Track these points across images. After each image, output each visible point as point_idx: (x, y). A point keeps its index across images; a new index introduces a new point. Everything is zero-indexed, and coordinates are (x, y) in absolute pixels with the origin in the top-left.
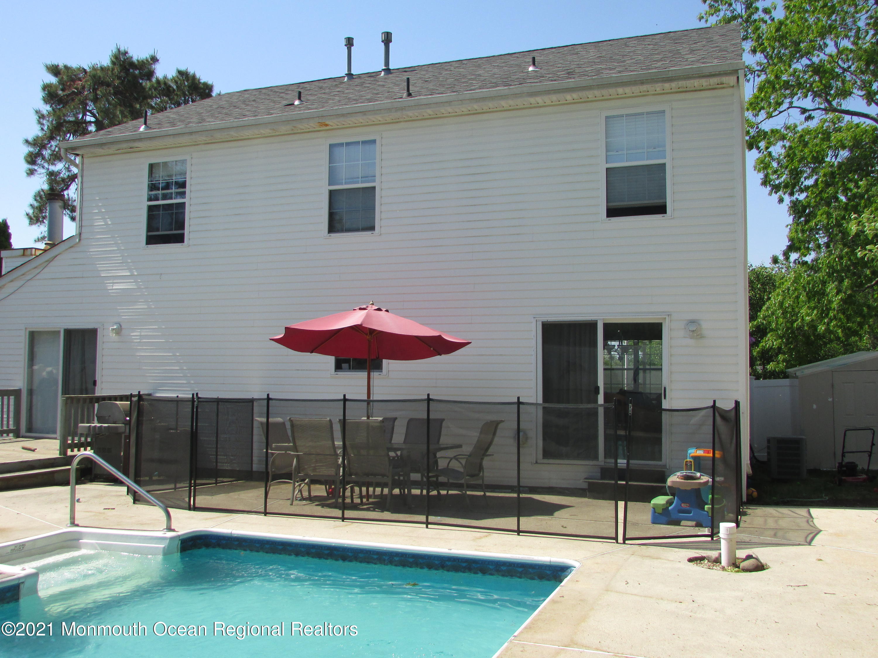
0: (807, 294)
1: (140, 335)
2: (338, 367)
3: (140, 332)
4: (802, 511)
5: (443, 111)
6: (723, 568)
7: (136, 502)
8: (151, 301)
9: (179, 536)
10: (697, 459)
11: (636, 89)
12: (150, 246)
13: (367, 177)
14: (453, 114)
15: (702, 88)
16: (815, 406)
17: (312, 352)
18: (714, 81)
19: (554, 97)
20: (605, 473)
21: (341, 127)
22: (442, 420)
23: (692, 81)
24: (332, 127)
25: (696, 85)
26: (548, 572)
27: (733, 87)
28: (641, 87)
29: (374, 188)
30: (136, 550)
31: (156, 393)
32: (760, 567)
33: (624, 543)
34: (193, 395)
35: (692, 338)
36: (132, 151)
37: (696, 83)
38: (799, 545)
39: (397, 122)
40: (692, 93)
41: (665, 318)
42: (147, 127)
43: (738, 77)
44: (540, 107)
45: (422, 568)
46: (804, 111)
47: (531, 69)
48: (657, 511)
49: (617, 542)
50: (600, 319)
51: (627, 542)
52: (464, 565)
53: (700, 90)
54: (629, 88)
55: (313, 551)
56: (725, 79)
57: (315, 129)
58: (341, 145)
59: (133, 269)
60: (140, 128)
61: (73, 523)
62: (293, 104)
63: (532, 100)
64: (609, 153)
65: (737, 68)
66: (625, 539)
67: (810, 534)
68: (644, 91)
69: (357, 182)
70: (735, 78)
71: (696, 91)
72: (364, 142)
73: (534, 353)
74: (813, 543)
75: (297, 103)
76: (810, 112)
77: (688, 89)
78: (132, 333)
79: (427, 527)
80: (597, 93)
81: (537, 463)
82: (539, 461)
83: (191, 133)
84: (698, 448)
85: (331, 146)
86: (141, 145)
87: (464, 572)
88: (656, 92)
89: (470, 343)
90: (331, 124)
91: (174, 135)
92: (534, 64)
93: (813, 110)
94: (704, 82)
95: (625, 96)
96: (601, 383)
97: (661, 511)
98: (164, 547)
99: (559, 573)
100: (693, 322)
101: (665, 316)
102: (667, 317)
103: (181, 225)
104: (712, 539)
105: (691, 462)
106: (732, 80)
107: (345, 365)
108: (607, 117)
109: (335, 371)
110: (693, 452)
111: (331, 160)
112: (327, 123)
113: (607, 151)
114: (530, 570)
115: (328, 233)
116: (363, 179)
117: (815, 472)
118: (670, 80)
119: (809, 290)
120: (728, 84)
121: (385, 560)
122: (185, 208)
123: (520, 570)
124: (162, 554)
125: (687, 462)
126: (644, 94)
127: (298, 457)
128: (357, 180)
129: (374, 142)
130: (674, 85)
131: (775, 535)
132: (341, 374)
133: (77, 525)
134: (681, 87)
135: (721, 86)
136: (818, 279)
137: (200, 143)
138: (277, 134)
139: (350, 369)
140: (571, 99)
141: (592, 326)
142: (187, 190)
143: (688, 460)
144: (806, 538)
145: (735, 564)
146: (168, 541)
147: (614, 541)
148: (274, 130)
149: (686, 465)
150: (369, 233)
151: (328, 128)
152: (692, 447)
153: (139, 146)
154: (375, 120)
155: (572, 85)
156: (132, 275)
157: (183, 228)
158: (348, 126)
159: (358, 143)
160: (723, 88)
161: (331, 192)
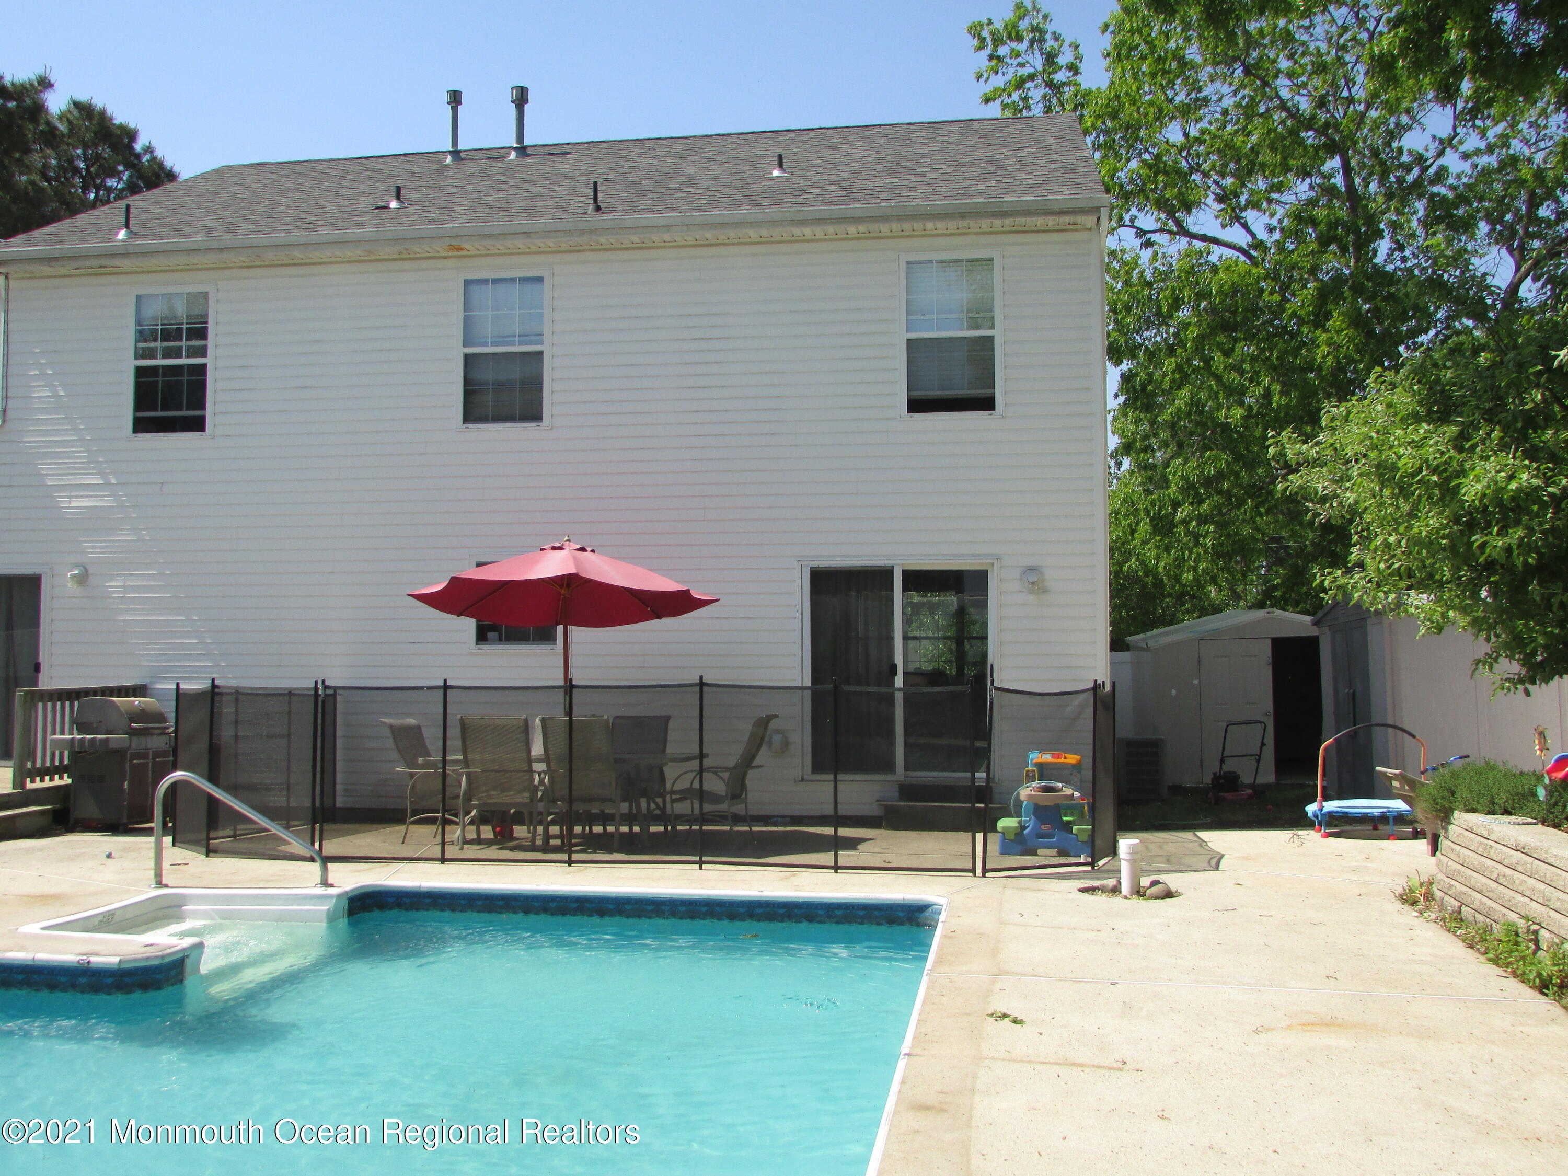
0: (1151, 521)
1: (124, 586)
2: (482, 637)
3: (124, 581)
4: (1188, 835)
5: (655, 238)
6: (1126, 897)
7: (210, 854)
8: (143, 529)
9: (347, 893)
10: (1040, 766)
11: (952, 225)
12: (142, 436)
13: (527, 335)
14: (671, 244)
15: (1047, 228)
16: (1174, 692)
17: (459, 615)
18: (1066, 219)
19: (830, 229)
20: (908, 791)
21: (484, 252)
22: (667, 719)
23: (1034, 219)
24: (467, 253)
25: (1039, 224)
26: (901, 914)
27: (1090, 229)
28: (960, 222)
29: (541, 354)
30: (281, 917)
31: (154, 683)
32: (1169, 895)
33: (984, 876)
34: (316, 682)
35: (1031, 592)
36: (102, 272)
37: (1040, 221)
38: (1205, 870)
39: (579, 251)
40: (1030, 234)
41: (993, 564)
42: (132, 234)
43: (1099, 218)
44: (808, 241)
45: (719, 919)
46: (1141, 233)
47: (776, 173)
48: (1007, 837)
49: (975, 875)
50: (898, 565)
51: (987, 874)
52: (782, 911)
53: (1044, 231)
54: (944, 223)
55: (553, 905)
56: (1080, 219)
57: (438, 255)
58: (485, 281)
59: (109, 473)
60: (117, 234)
61: (160, 884)
62: (387, 207)
63: (797, 231)
64: (911, 317)
65: (1099, 205)
66: (985, 871)
67: (1212, 858)
68: (965, 228)
69: (512, 344)
70: (1095, 218)
71: (1037, 232)
72: (523, 280)
73: (798, 615)
74: (1221, 867)
75: (394, 205)
76: (1148, 236)
77: (1026, 229)
78: (109, 581)
79: (701, 868)
80: (895, 226)
81: (803, 780)
82: (806, 777)
83: (221, 250)
84: (1042, 751)
85: (467, 283)
86: (125, 264)
87: (782, 921)
88: (981, 230)
89: (718, 600)
90: (467, 247)
91: (189, 251)
92: (781, 165)
93: (1154, 232)
94: (1051, 221)
95: (935, 232)
96: (898, 659)
97: (1012, 837)
98: (329, 910)
99: (916, 914)
100: (1031, 569)
101: (992, 561)
102: (995, 562)
103: (201, 403)
104: (1093, 868)
105: (1034, 771)
106: (1090, 220)
107: (492, 635)
108: (908, 263)
109: (477, 644)
110: (1035, 757)
111: (467, 306)
112: (464, 245)
113: (908, 314)
114: (876, 913)
115: (464, 423)
116: (521, 338)
117: (1176, 789)
118: (1003, 214)
119: (1154, 514)
120: (1084, 225)
121: (664, 912)
122: (205, 374)
123: (862, 913)
124: (325, 920)
125: (1028, 771)
126: (963, 231)
127: (469, 775)
128: (512, 339)
129: (540, 280)
130: (1007, 222)
131: (1168, 861)
132: (486, 648)
133: (166, 886)
134: (1018, 226)
135: (1074, 228)
136: (1166, 497)
137: (233, 265)
138: (373, 258)
139: (500, 639)
140: (855, 232)
141: (886, 574)
142: (211, 342)
143: (1030, 768)
144: (1209, 862)
145: (1139, 892)
146: (334, 900)
147: (971, 874)
148: (369, 251)
149: (1027, 775)
150: (533, 425)
151: (461, 253)
152: (1033, 750)
153: (120, 265)
154: (542, 245)
155: (859, 214)
156: (107, 484)
157: (203, 406)
158: (497, 252)
159: (512, 280)
160: (1076, 230)
161: (467, 357)
